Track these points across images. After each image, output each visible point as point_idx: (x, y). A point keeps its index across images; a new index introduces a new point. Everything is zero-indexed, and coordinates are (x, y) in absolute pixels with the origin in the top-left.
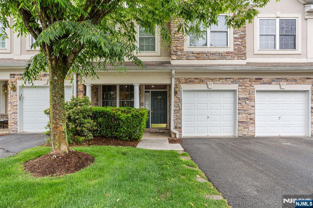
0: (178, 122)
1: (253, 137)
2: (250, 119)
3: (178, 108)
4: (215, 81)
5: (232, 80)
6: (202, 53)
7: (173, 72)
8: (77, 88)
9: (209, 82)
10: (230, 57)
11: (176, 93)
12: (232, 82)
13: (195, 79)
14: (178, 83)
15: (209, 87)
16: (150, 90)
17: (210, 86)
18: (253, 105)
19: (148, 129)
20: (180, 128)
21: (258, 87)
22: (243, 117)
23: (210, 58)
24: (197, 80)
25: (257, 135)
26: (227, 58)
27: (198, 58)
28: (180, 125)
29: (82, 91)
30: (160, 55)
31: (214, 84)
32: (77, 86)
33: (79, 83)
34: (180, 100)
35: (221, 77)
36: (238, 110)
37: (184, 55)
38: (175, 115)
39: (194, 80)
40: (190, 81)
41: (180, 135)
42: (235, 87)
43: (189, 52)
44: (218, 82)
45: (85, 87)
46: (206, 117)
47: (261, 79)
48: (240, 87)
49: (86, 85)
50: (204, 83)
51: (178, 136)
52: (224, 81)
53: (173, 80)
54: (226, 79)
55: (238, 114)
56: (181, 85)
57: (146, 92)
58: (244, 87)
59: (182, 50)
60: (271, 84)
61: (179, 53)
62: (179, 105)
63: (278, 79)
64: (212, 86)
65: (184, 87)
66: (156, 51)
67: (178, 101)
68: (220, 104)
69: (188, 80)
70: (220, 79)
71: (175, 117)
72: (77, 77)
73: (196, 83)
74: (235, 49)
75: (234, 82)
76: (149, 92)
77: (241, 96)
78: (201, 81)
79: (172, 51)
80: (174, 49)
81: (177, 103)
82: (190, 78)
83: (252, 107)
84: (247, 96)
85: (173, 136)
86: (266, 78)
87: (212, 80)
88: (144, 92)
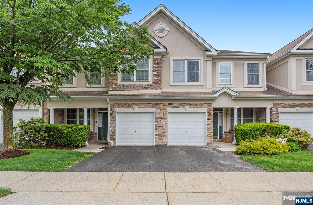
0: (113, 135)
1: (166, 146)
2: (164, 133)
3: (113, 125)
4: (139, 106)
5: (151, 105)
6: (130, 86)
7: (108, 100)
8: (43, 111)
9: (135, 106)
10: (150, 88)
11: (111, 114)
12: (151, 106)
13: (125, 104)
14: (113, 107)
15: (135, 110)
16: (102, 112)
18: (166, 122)
19: (100, 141)
20: (115, 139)
21: (170, 110)
22: (159, 131)
23: (135, 89)
24: (126, 105)
25: (169, 143)
26: (147, 89)
27: (127, 89)
28: (114, 137)
29: (47, 113)
30: (104, 87)
31: (138, 107)
32: (43, 109)
33: (45, 107)
34: (114, 119)
35: (143, 103)
36: (156, 126)
37: (118, 87)
38: (111, 130)
41: (114, 144)
42: (153, 110)
43: (121, 85)
44: (141, 106)
45: (49, 110)
46: (134, 131)
47: (172, 104)
48: (157, 110)
49: (50, 109)
50: (131, 107)
51: (112, 145)
52: (145, 105)
53: (109, 105)
54: (147, 104)
55: (156, 129)
56: (115, 108)
57: (99, 113)
58: (159, 110)
59: (116, 84)
60: (179, 107)
61: (114, 86)
62: (114, 123)
63: (184, 104)
64: (137, 109)
65: (117, 110)
66: (101, 84)
67: (113, 120)
68: (144, 122)
69: (120, 105)
70: (143, 104)
71: (111, 131)
72: (43, 103)
73: (126, 107)
74: (153, 83)
75: (152, 106)
76: (101, 113)
77: (158, 116)
78: (129, 106)
79: (109, 84)
80: (111, 83)
81: (113, 122)
82: (122, 104)
83: (166, 124)
84: (162, 116)
85: (109, 145)
86: (176, 103)
87: (137, 105)
88: (97, 113)
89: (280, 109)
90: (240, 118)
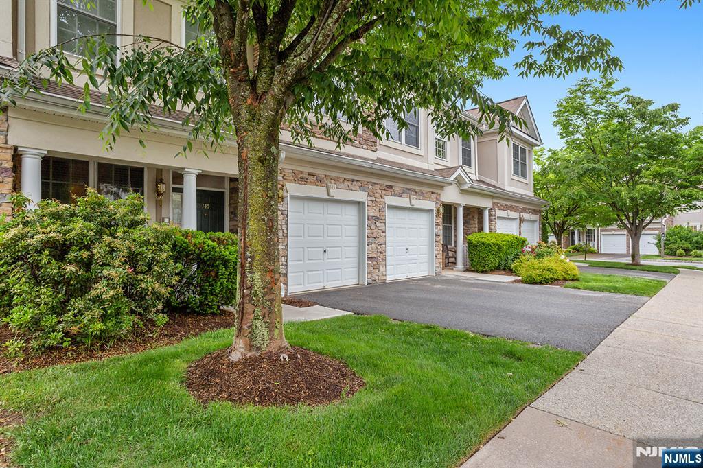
1: (384, 284)
2: (380, 252)
3: (281, 234)
4: (338, 183)
5: (360, 184)
7: (283, 155)
9: (331, 183)
10: (358, 143)
12: (359, 187)
13: (309, 174)
14: (281, 178)
15: (332, 195)
17: (332, 192)
18: (383, 228)
20: (285, 275)
21: (391, 200)
22: (369, 250)
24: (312, 177)
25: (389, 278)
26: (354, 144)
28: (284, 269)
31: (337, 187)
34: (285, 216)
35: (346, 176)
36: (368, 237)
39: (307, 176)
40: (301, 178)
41: (286, 290)
42: (362, 196)
44: (342, 186)
46: (322, 250)
47: (391, 187)
48: (369, 198)
50: (324, 185)
52: (349, 183)
54: (353, 180)
55: (368, 245)
56: (287, 184)
58: (373, 199)
60: (401, 196)
62: (284, 227)
63: (408, 189)
64: (337, 193)
65: (292, 188)
67: (282, 217)
68: (341, 225)
69: (298, 174)
70: (345, 179)
73: (311, 184)
75: (362, 188)
77: (371, 214)
78: (319, 181)
81: (280, 222)
82: (302, 172)
83: (383, 232)
84: (377, 214)
86: (398, 187)
87: (334, 180)
88: (171, 189)
89: (500, 213)
90: (451, 224)
